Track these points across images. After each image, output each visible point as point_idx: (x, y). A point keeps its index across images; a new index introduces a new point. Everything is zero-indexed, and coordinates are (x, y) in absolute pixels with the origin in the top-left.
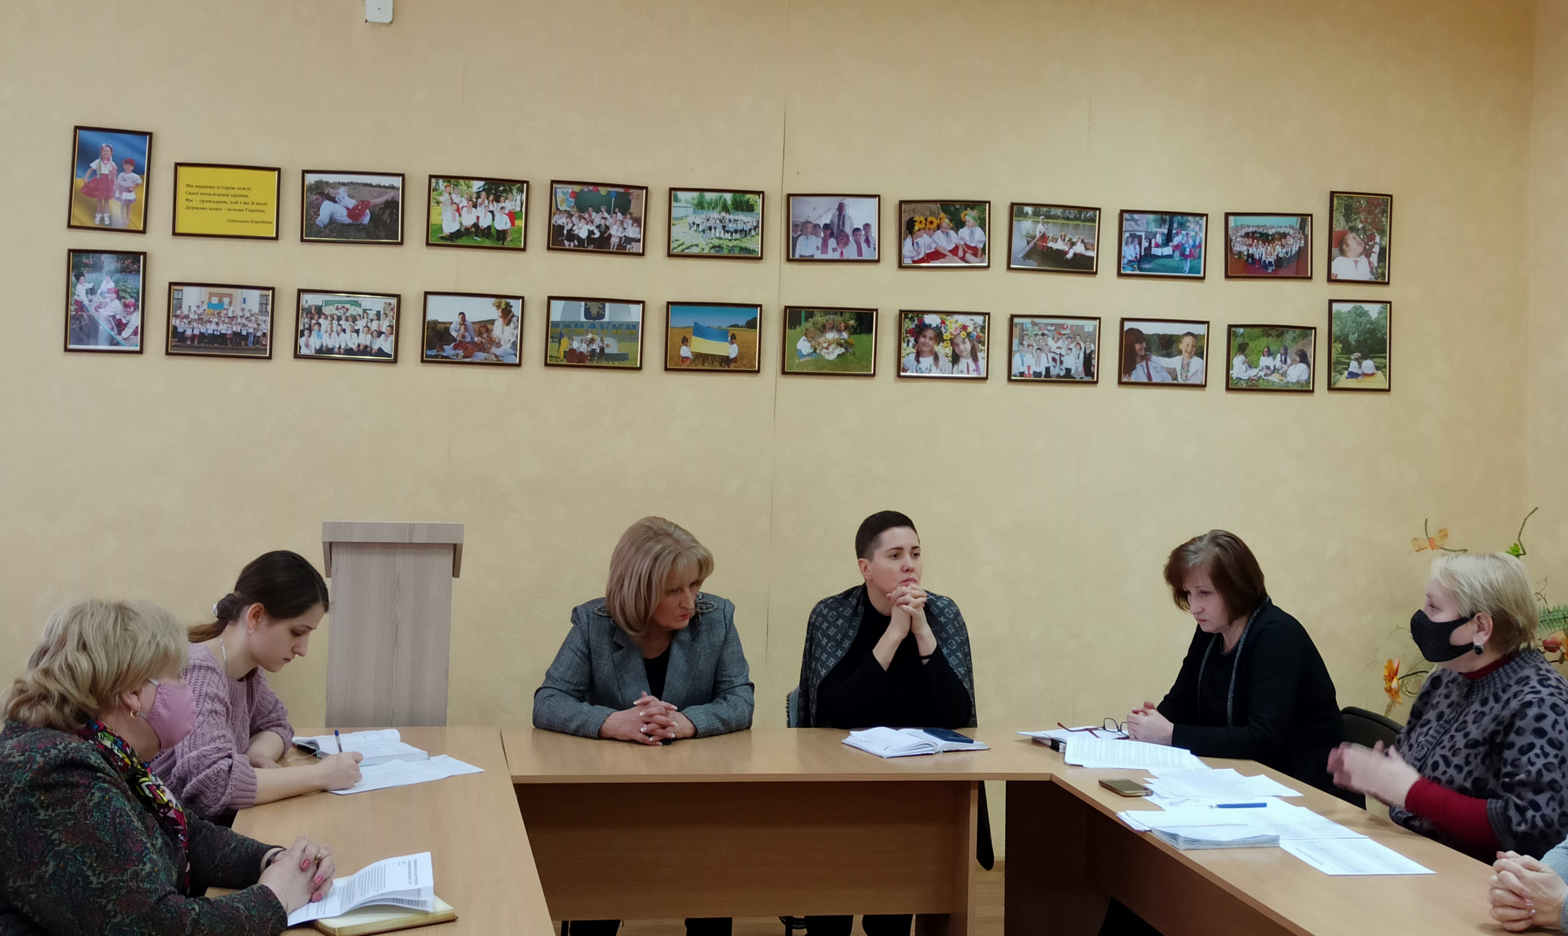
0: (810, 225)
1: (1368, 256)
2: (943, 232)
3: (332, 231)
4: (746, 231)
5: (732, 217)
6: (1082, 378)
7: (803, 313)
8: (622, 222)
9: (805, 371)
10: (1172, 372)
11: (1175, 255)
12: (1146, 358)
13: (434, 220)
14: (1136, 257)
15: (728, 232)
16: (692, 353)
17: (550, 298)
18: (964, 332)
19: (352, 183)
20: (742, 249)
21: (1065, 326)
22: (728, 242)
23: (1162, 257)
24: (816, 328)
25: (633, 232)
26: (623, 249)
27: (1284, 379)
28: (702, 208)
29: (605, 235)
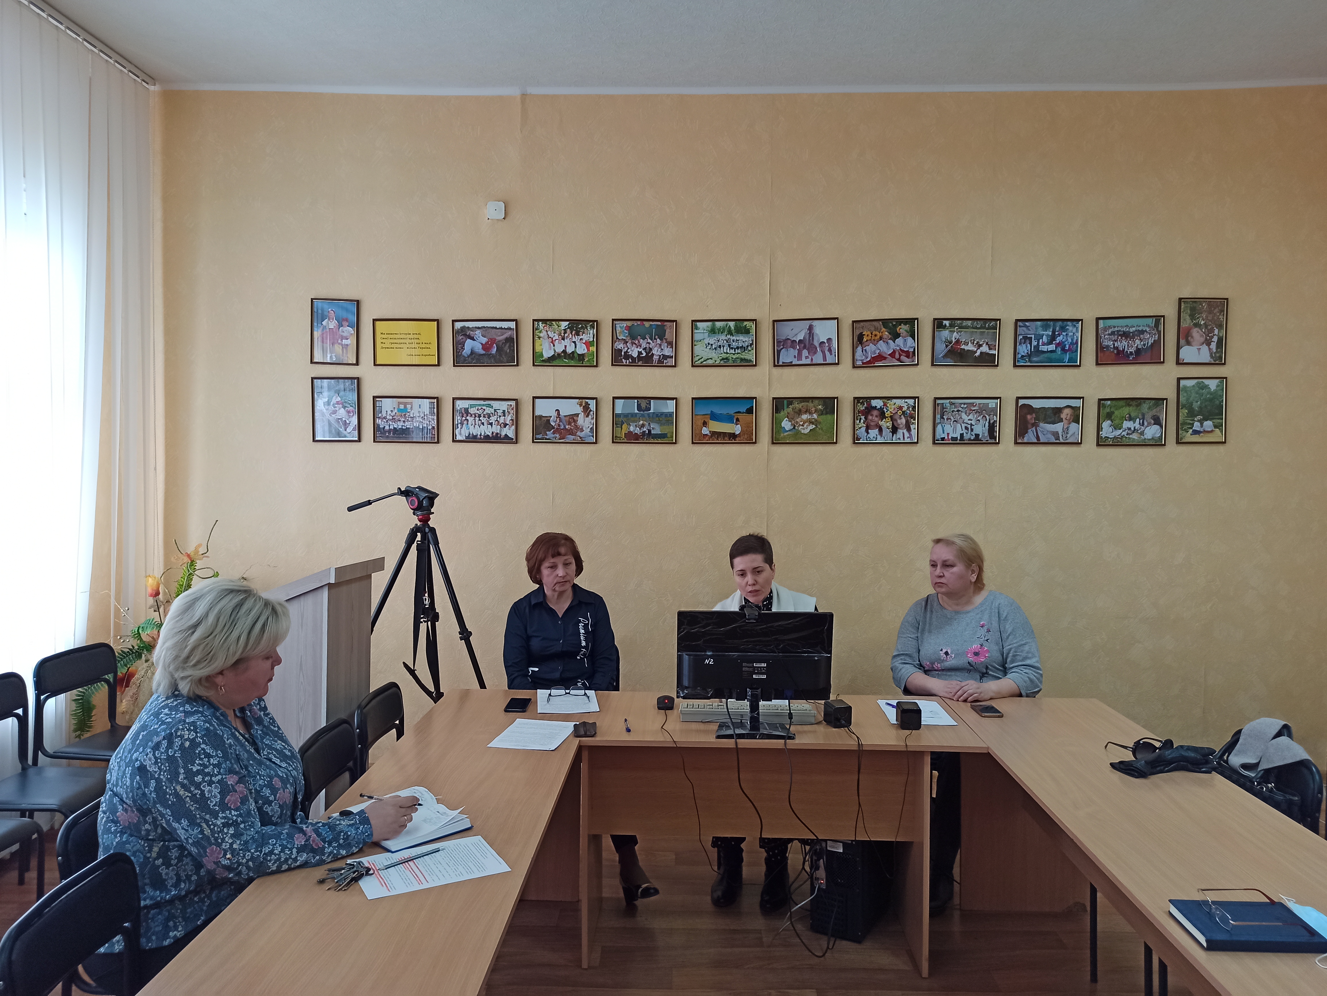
0: (789, 341)
1: (1209, 344)
2: (884, 341)
3: (473, 359)
4: (745, 347)
5: (734, 338)
6: (987, 441)
7: (785, 402)
8: (660, 345)
9: (788, 441)
10: (1056, 434)
11: (1057, 350)
12: (1035, 425)
13: (538, 349)
14: (1027, 353)
15: (732, 348)
16: (710, 431)
17: (614, 398)
18: (900, 411)
19: (484, 327)
20: (742, 360)
21: (975, 404)
22: (733, 355)
23: (1048, 352)
24: (795, 412)
25: (668, 351)
26: (662, 362)
27: (1142, 436)
28: (714, 333)
29: (650, 355)
